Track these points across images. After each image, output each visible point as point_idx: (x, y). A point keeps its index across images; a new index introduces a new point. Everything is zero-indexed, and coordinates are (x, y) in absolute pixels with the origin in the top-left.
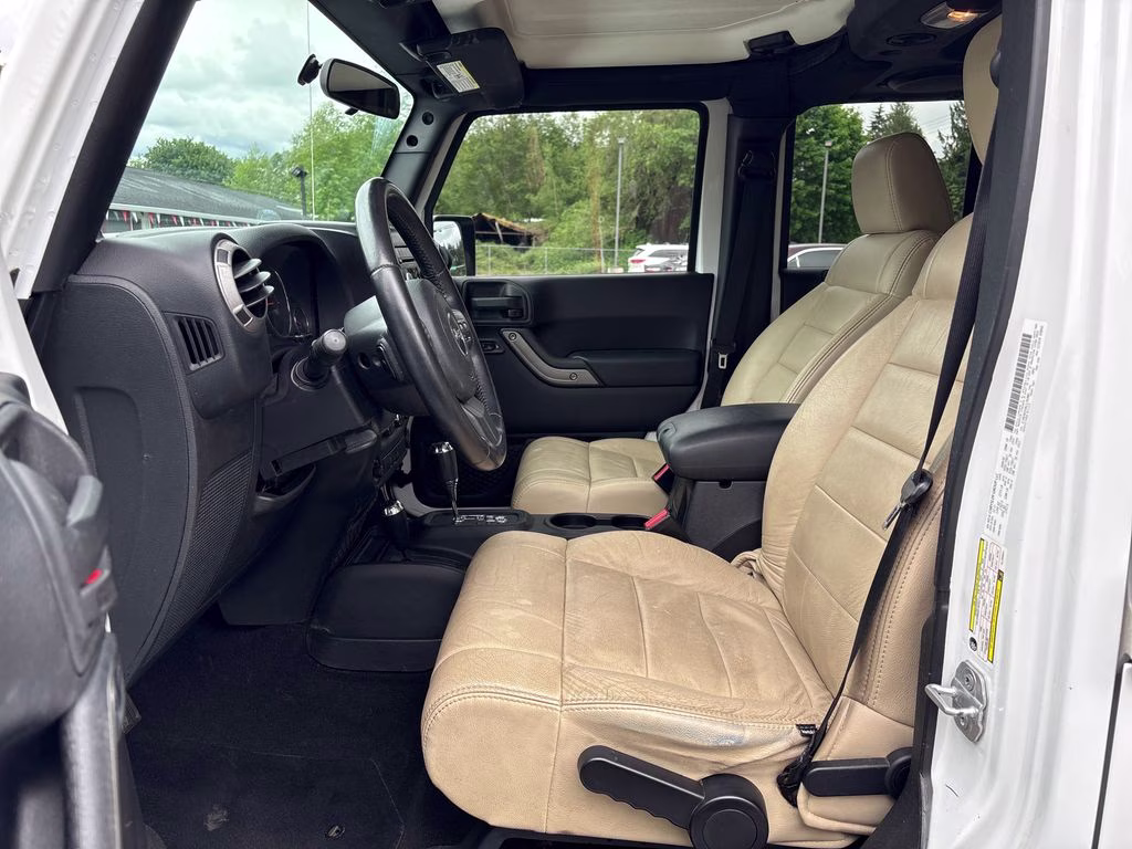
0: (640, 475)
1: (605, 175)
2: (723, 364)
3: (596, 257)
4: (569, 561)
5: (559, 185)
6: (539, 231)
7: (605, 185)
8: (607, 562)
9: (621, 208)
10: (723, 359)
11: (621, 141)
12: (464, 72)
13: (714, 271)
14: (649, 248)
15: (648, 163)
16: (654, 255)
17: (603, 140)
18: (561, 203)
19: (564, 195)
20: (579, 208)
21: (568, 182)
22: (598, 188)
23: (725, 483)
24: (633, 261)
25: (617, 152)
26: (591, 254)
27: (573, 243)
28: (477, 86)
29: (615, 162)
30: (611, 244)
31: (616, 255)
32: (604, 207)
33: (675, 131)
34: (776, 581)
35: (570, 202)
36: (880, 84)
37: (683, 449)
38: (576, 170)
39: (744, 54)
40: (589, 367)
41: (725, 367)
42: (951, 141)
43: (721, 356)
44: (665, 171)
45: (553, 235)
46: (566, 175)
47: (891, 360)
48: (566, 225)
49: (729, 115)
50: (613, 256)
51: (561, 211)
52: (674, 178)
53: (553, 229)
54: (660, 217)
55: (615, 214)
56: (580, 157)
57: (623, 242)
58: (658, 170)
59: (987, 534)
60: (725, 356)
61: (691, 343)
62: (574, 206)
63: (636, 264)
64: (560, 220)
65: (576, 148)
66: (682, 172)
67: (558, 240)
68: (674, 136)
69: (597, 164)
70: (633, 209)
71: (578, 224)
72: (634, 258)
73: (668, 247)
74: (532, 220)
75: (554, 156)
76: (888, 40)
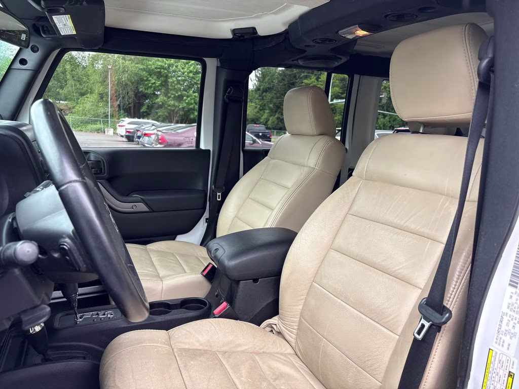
0: (187, 271)
1: (101, 82)
2: (219, 198)
3: (99, 123)
4: (175, 350)
5: (75, 85)
6: (66, 108)
7: (101, 88)
8: (198, 344)
9: (111, 99)
10: (219, 195)
11: (110, 67)
12: (70, 23)
13: (210, 147)
14: (128, 120)
15: (124, 79)
16: (130, 123)
17: (99, 66)
18: (78, 95)
19: (79, 91)
20: (88, 98)
21: (80, 84)
22: (98, 89)
23: (255, 280)
24: (119, 126)
25: (107, 72)
26: (97, 121)
27: (86, 115)
28: (74, 33)
29: (106, 77)
30: (107, 116)
31: (109, 122)
32: (102, 98)
33: (137, 65)
34: (291, 337)
35: (82, 94)
36: (294, 60)
37: (233, 263)
38: (85, 79)
39: (229, 36)
40: (143, 201)
41: (220, 200)
42: (255, 82)
43: (218, 194)
44: (132, 83)
45: (73, 110)
46: (80, 81)
47: (351, 212)
48: (81, 106)
49: (217, 67)
50: (108, 123)
51: (78, 99)
52: (137, 87)
53: (74, 107)
54: (130, 105)
55: (108, 102)
56: (87, 72)
57: (112, 116)
58: (129, 83)
59: (495, 347)
60: (220, 194)
61: (200, 187)
62: (85, 96)
63: (121, 128)
64: (77, 103)
65: (84, 68)
66: (141, 85)
67: (78, 113)
68: (136, 68)
69: (95, 77)
70: (117, 100)
71: (88, 106)
72: (120, 124)
73: (136, 120)
74: (61, 102)
75: (72, 71)
76: (313, 40)
